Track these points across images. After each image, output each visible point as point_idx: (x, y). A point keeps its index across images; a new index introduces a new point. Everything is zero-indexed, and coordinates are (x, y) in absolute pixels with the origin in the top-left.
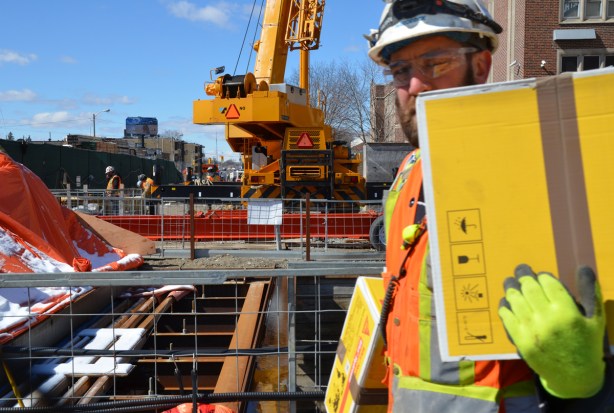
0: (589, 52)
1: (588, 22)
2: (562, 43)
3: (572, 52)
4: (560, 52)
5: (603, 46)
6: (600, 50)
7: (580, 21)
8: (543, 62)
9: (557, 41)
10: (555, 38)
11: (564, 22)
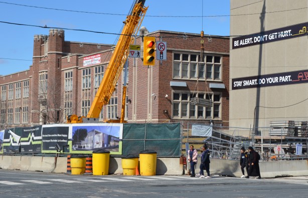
0: (184, 92)
1: (183, 79)
2: (174, 88)
3: (178, 91)
4: (173, 91)
5: (189, 90)
6: (188, 91)
7: (180, 78)
8: (167, 96)
9: (172, 87)
10: (171, 85)
11: (174, 78)
